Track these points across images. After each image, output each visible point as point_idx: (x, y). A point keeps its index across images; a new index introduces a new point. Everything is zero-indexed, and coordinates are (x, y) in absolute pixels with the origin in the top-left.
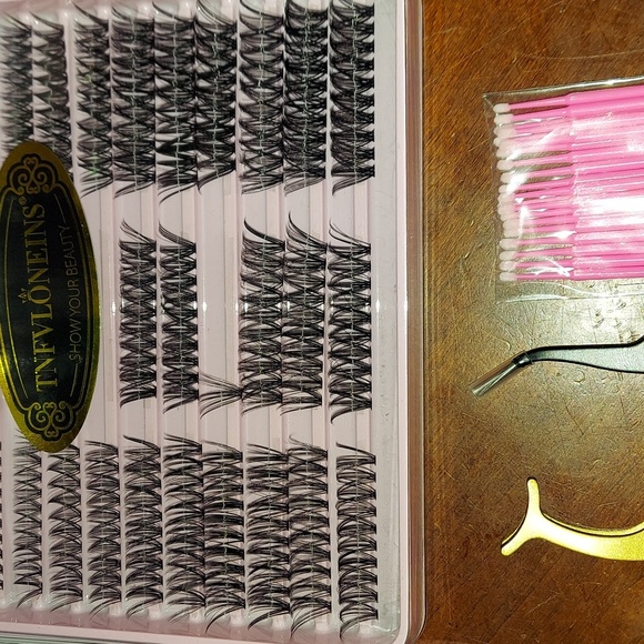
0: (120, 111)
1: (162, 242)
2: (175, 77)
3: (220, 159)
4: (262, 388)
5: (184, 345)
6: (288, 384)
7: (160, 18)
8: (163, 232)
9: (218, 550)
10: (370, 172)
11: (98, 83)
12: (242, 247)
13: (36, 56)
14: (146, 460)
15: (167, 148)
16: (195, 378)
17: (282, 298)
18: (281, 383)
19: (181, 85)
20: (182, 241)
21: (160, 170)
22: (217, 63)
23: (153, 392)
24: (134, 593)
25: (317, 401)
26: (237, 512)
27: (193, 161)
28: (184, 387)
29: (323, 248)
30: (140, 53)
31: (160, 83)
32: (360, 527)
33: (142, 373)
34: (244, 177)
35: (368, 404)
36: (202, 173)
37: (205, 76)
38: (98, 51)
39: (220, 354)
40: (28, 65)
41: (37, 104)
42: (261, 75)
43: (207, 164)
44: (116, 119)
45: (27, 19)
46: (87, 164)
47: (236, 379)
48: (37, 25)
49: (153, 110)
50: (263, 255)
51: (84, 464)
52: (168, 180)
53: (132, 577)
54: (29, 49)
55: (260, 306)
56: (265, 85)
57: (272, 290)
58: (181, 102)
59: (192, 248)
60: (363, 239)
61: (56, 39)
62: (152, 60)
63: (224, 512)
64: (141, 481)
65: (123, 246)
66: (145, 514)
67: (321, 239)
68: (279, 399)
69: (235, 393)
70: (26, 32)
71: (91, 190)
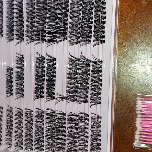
0: (37, 22)
1: (47, 57)
2: (52, 14)
3: (63, 36)
4: (72, 97)
5: (52, 85)
6: (79, 97)
8: (47, 55)
9: (59, 139)
10: (103, 42)
11: (31, 15)
12: (68, 60)
13: (15, 7)
14: (40, 114)
15: (49, 33)
16: (54, 93)
18: (77, 96)
19: (53, 16)
21: (47, 38)
22: (64, 11)
23: (43, 97)
24: (36, 148)
25: (87, 101)
26: (64, 129)
27: (56, 37)
28: (51, 96)
29: (90, 61)
30: (43, 7)
31: (48, 15)
32: (96, 135)
33: (40, 92)
35: (100, 103)
36: (58, 40)
38: (32, 6)
41: (15, 19)
42: (75, 14)
43: (59, 37)
44: (36, 25)
46: (28, 36)
47: (65, 94)
49: (46, 22)
52: (49, 41)
53: (36, 145)
54: (13, 5)
55: (72, 75)
56: (76, 17)
57: (75, 72)
58: (53, 21)
59: (55, 59)
62: (46, 9)
63: (60, 129)
64: (39, 120)
65: (37, 58)
66: (40, 128)
67: (89, 59)
68: (76, 100)
71: (29, 43)
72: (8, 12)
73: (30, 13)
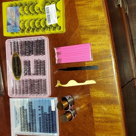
0: (23, 49)
1: (27, 61)
2: (28, 46)
3: (32, 53)
4: (36, 74)
6: (39, 73)
7: (27, 41)
8: (27, 60)
9: (33, 89)
10: (45, 54)
11: (21, 47)
12: (34, 61)
14: (26, 81)
15: (27, 52)
16: (31, 73)
17: (38, 65)
18: (38, 73)
19: (28, 47)
20: (29, 61)
21: (27, 54)
22: (32, 45)
23: (27, 75)
24: (26, 93)
25: (41, 75)
26: (35, 85)
27: (30, 53)
28: (30, 74)
29: (41, 61)
30: (25, 44)
31: (27, 47)
32: (45, 86)
34: (34, 55)
35: (45, 75)
36: (31, 54)
37: (31, 46)
38: (21, 44)
39: (33, 71)
40: (15, 45)
41: (16, 49)
42: (35, 46)
44: (23, 50)
45: (15, 41)
46: (20, 54)
47: (34, 73)
48: (16, 41)
49: (26, 49)
50: (36, 62)
51: (21, 81)
52: (28, 55)
53: (26, 92)
54: (15, 43)
55: (36, 67)
56: (36, 46)
58: (29, 48)
59: (30, 61)
60: (45, 60)
61: (17, 43)
62: (26, 44)
63: (33, 85)
64: (26, 83)
65: (24, 61)
66: (26, 86)
67: (41, 60)
68: (38, 75)
69: (34, 74)
70: (15, 42)
71: (21, 56)
72: (13, 46)
73: (21, 46)
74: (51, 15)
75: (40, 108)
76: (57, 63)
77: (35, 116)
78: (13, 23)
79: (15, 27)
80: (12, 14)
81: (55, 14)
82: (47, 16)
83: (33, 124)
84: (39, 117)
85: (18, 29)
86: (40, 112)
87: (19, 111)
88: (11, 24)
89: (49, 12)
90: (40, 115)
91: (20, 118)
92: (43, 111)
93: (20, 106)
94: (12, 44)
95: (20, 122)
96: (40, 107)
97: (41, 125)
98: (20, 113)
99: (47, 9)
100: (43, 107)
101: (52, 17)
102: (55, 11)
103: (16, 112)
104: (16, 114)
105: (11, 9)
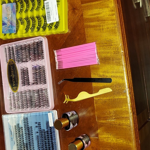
0: (19, 55)
1: (25, 68)
4: (36, 83)
5: (28, 80)
6: (38, 82)
7: (22, 45)
9: (33, 101)
10: (44, 58)
12: (32, 68)
13: (11, 50)
14: (25, 92)
15: (24, 58)
16: (29, 83)
18: (37, 82)
19: (25, 51)
20: (26, 68)
21: (24, 60)
22: (28, 48)
23: (25, 85)
25: (41, 83)
26: (35, 97)
28: (29, 84)
29: (40, 67)
30: (21, 48)
31: (23, 51)
32: (47, 96)
33: (24, 83)
34: (32, 60)
35: (46, 83)
36: (28, 60)
37: (27, 50)
38: (17, 49)
39: (31, 80)
40: (10, 51)
41: (11, 55)
43: (28, 59)
45: (10, 46)
46: (17, 61)
47: (33, 82)
48: (11, 47)
49: (23, 54)
50: (35, 68)
52: (25, 62)
54: (10, 49)
55: (35, 74)
56: (33, 50)
57: (36, 72)
58: (25, 53)
59: (28, 68)
60: (44, 65)
61: (13, 48)
63: (33, 97)
64: (25, 95)
65: (21, 69)
66: (25, 99)
67: (40, 66)
68: (37, 84)
69: (33, 84)
70: (10, 47)
71: (17, 64)
72: (8, 52)
73: (17, 51)
74: (51, 11)
75: (37, 125)
76: (57, 69)
77: (32, 134)
78: (8, 22)
79: (11, 27)
80: (8, 12)
81: (56, 10)
82: (47, 13)
83: (30, 144)
84: (37, 136)
85: (14, 29)
86: (37, 130)
87: (14, 130)
88: (6, 23)
89: (49, 8)
90: (38, 132)
91: (15, 138)
92: (41, 128)
93: (15, 124)
94: (7, 50)
95: (16, 143)
96: (37, 123)
97: (39, 146)
98: (15, 133)
99: (47, 4)
100: (40, 123)
101: (52, 14)
102: (56, 7)
103: (11, 132)
104: (11, 133)
105: (7, 6)
